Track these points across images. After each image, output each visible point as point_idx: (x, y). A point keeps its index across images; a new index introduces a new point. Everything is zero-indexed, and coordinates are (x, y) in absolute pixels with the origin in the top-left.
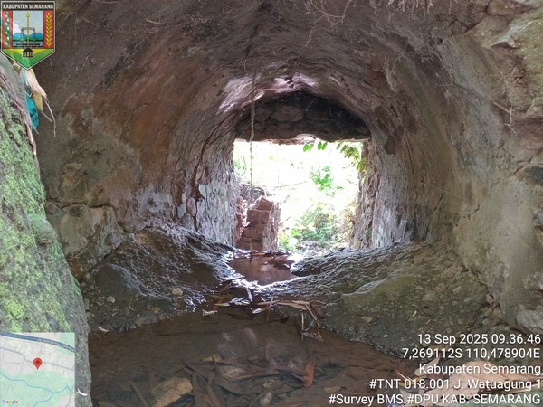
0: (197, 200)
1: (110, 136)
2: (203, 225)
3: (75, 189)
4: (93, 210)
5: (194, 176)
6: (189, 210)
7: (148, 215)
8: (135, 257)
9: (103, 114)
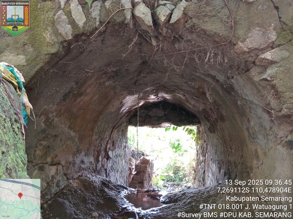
0: (107, 160)
1: (63, 126)
2: (110, 174)
3: (42, 156)
4: (51, 167)
5: (106, 146)
6: (103, 166)
7: (80, 169)
8: (72, 194)
9: (60, 116)
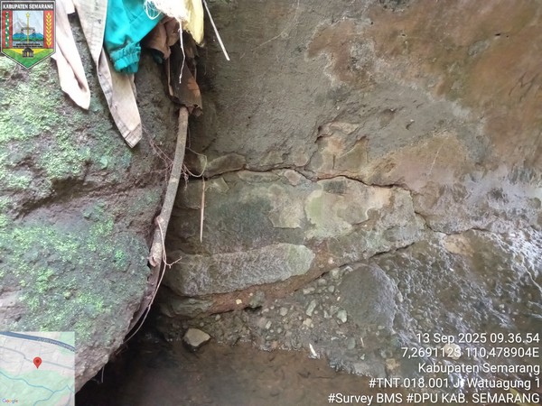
4: (372, 189)
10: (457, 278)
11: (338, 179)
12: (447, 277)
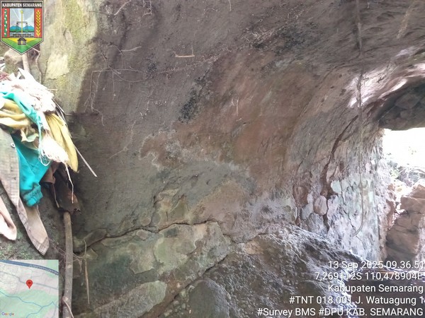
0: (328, 198)
1: (206, 160)
2: (336, 222)
3: (174, 212)
4: (195, 227)
5: (325, 174)
6: (316, 211)
7: (261, 222)
8: (237, 272)
9: (193, 144)
10: (258, 271)
11: (172, 227)
12: (252, 273)
